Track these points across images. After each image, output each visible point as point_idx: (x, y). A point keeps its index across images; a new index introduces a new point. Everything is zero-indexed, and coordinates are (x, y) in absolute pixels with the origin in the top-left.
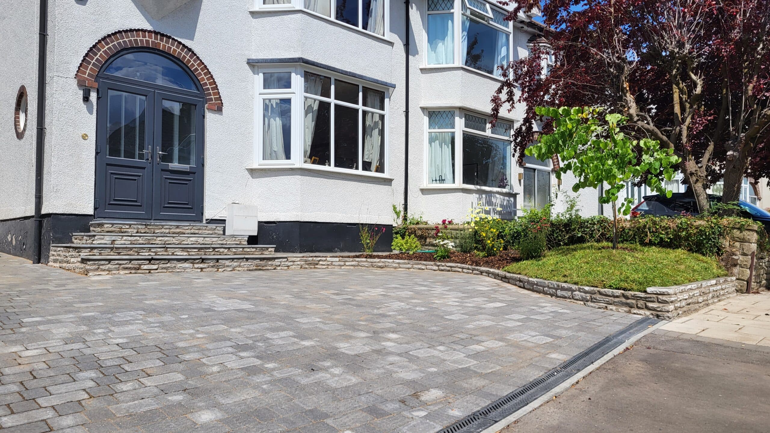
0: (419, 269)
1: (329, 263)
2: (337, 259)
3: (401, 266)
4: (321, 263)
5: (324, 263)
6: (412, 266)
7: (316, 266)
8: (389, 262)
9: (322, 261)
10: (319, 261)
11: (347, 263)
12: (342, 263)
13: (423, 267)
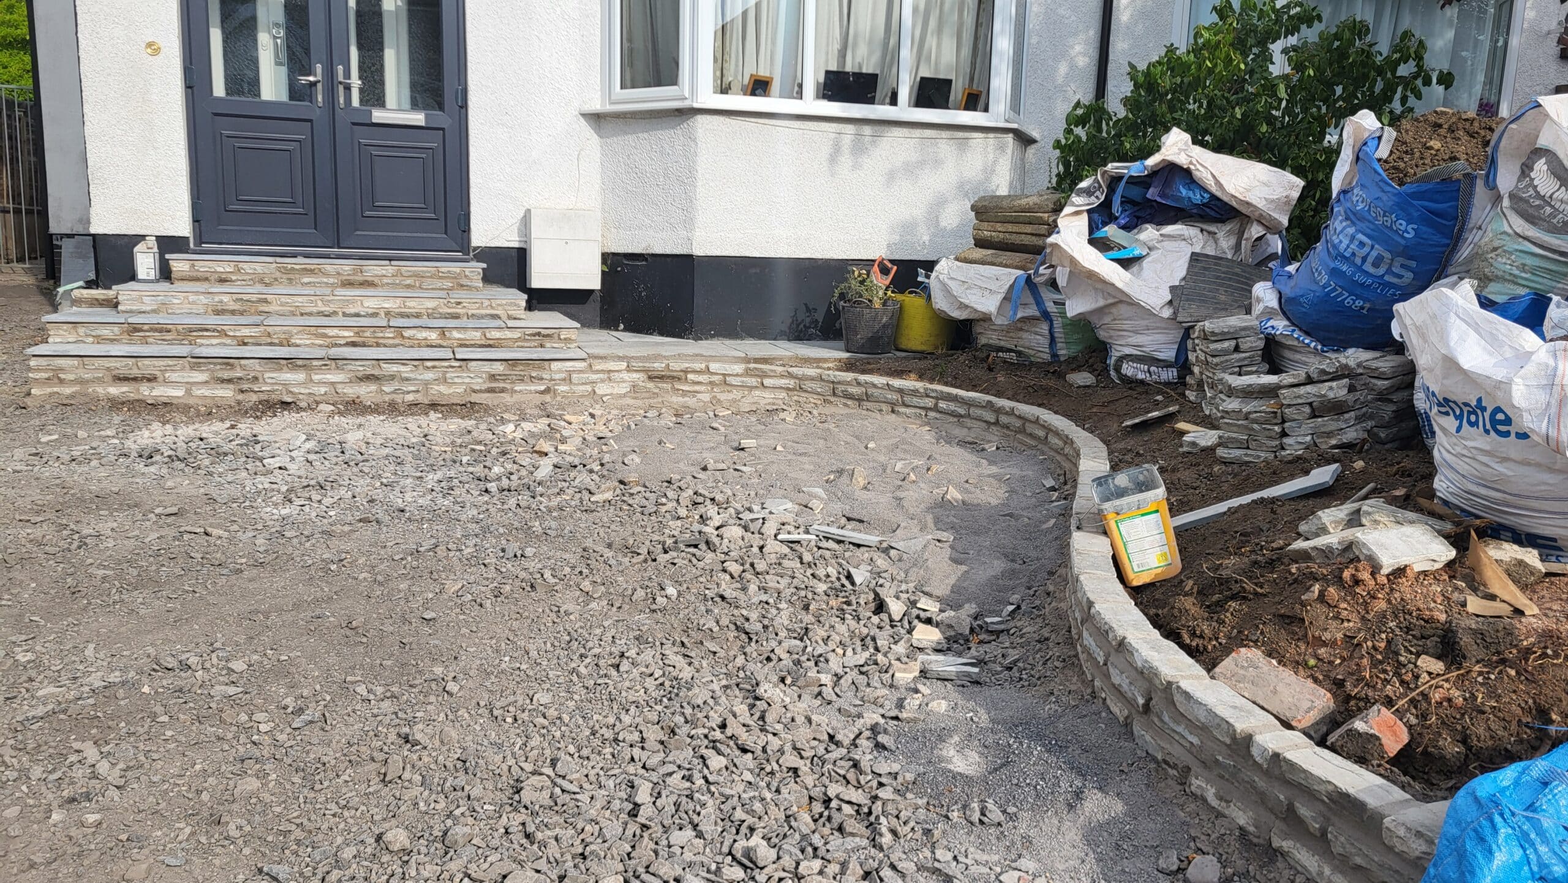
0: (953, 414)
1: (715, 378)
2: (739, 368)
3: (907, 399)
4: (690, 376)
5: (701, 378)
6: (936, 405)
7: (677, 386)
8: (875, 386)
9: (694, 372)
10: (686, 372)
11: (767, 382)
12: (753, 381)
13: (962, 411)
